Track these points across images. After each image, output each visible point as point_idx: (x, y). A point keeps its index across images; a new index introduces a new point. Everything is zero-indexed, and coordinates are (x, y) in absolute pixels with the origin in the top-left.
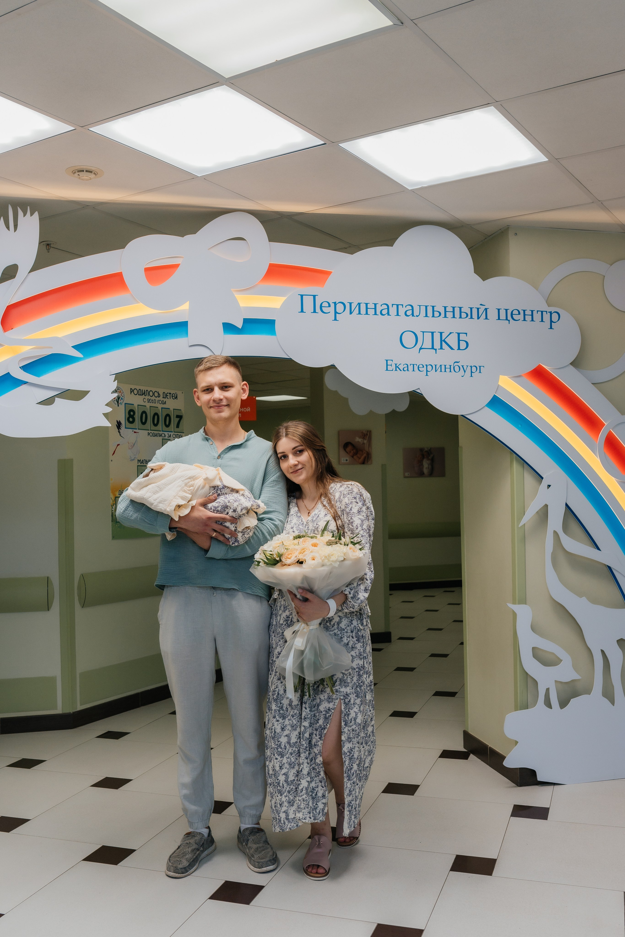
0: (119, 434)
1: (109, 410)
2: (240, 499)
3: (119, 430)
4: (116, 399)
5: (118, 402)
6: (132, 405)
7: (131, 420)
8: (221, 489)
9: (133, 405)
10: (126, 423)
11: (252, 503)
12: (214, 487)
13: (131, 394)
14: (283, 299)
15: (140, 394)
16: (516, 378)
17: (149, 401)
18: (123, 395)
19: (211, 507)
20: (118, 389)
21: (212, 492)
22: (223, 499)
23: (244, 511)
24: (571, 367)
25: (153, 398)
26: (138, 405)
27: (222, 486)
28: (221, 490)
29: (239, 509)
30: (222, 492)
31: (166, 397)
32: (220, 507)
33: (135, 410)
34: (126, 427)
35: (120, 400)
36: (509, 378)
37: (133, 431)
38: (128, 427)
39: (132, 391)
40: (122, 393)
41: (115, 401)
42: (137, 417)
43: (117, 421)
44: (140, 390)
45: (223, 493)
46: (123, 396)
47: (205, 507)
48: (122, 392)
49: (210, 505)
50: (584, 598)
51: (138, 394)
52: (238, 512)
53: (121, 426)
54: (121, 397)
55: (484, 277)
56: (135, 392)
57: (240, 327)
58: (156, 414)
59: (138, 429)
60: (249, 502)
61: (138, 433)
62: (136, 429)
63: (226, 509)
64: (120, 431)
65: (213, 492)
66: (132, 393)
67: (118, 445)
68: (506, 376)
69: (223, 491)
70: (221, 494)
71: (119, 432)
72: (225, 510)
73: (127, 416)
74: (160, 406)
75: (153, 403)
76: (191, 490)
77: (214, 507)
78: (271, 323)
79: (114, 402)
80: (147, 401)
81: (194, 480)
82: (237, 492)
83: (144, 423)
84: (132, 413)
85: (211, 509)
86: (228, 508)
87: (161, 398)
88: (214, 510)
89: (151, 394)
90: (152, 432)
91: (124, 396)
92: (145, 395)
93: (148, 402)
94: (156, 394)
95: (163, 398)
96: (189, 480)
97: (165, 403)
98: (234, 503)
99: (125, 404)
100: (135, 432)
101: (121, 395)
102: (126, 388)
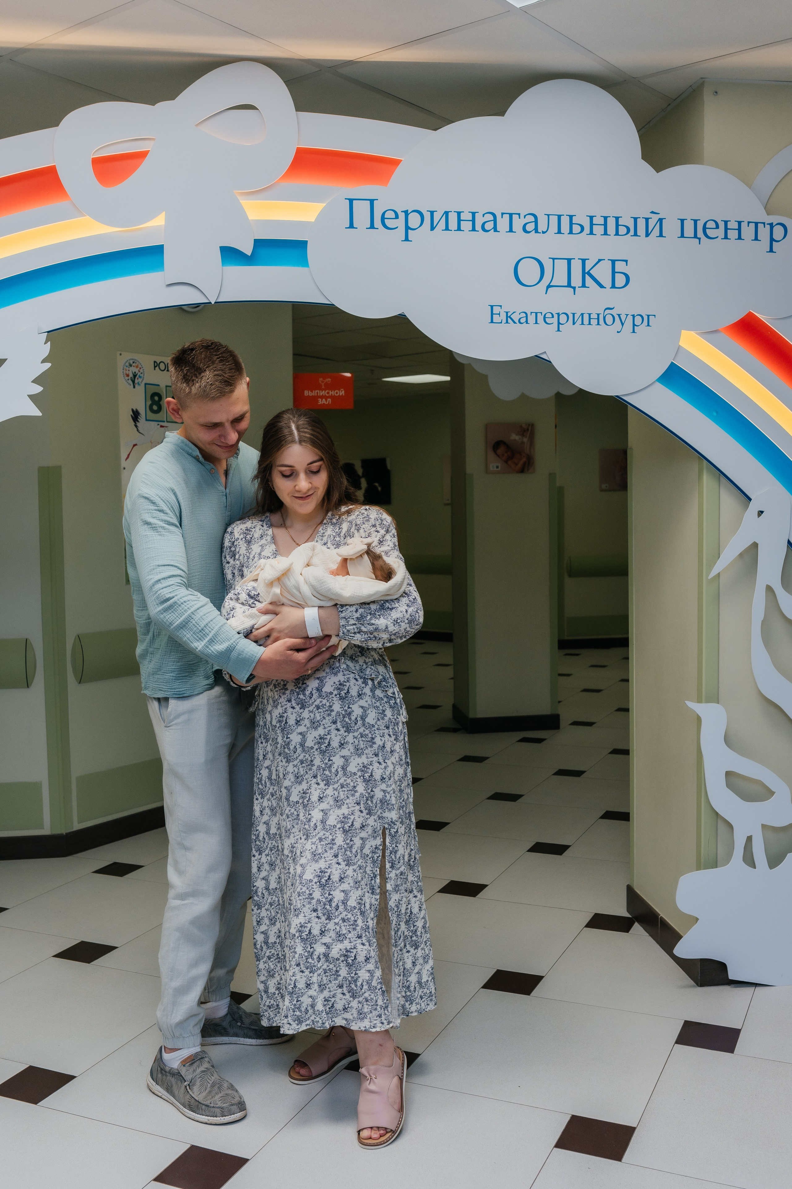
0: (136, 429)
1: (38, 389)
3: (136, 423)
4: (131, 378)
5: (134, 382)
6: (157, 387)
7: (155, 408)
9: (158, 385)
10: (147, 411)
13: (155, 369)
14: (321, 206)
16: (709, 334)
18: (141, 371)
20: (134, 362)
33: (161, 394)
34: (147, 419)
35: (138, 379)
36: (697, 333)
37: (158, 425)
38: (149, 419)
39: (156, 365)
40: (140, 368)
41: (128, 380)
43: (133, 410)
46: (142, 373)
48: (140, 366)
53: (139, 417)
54: (139, 374)
55: (659, 166)
56: (162, 366)
57: (249, 253)
59: (167, 422)
61: (166, 427)
62: (164, 422)
64: (138, 424)
66: (157, 368)
67: (135, 445)
68: (692, 332)
71: (136, 426)
73: (149, 402)
78: (303, 245)
79: (128, 381)
84: (156, 398)
91: (144, 372)
99: (146, 384)
100: (162, 426)
101: (139, 371)
102: (146, 361)
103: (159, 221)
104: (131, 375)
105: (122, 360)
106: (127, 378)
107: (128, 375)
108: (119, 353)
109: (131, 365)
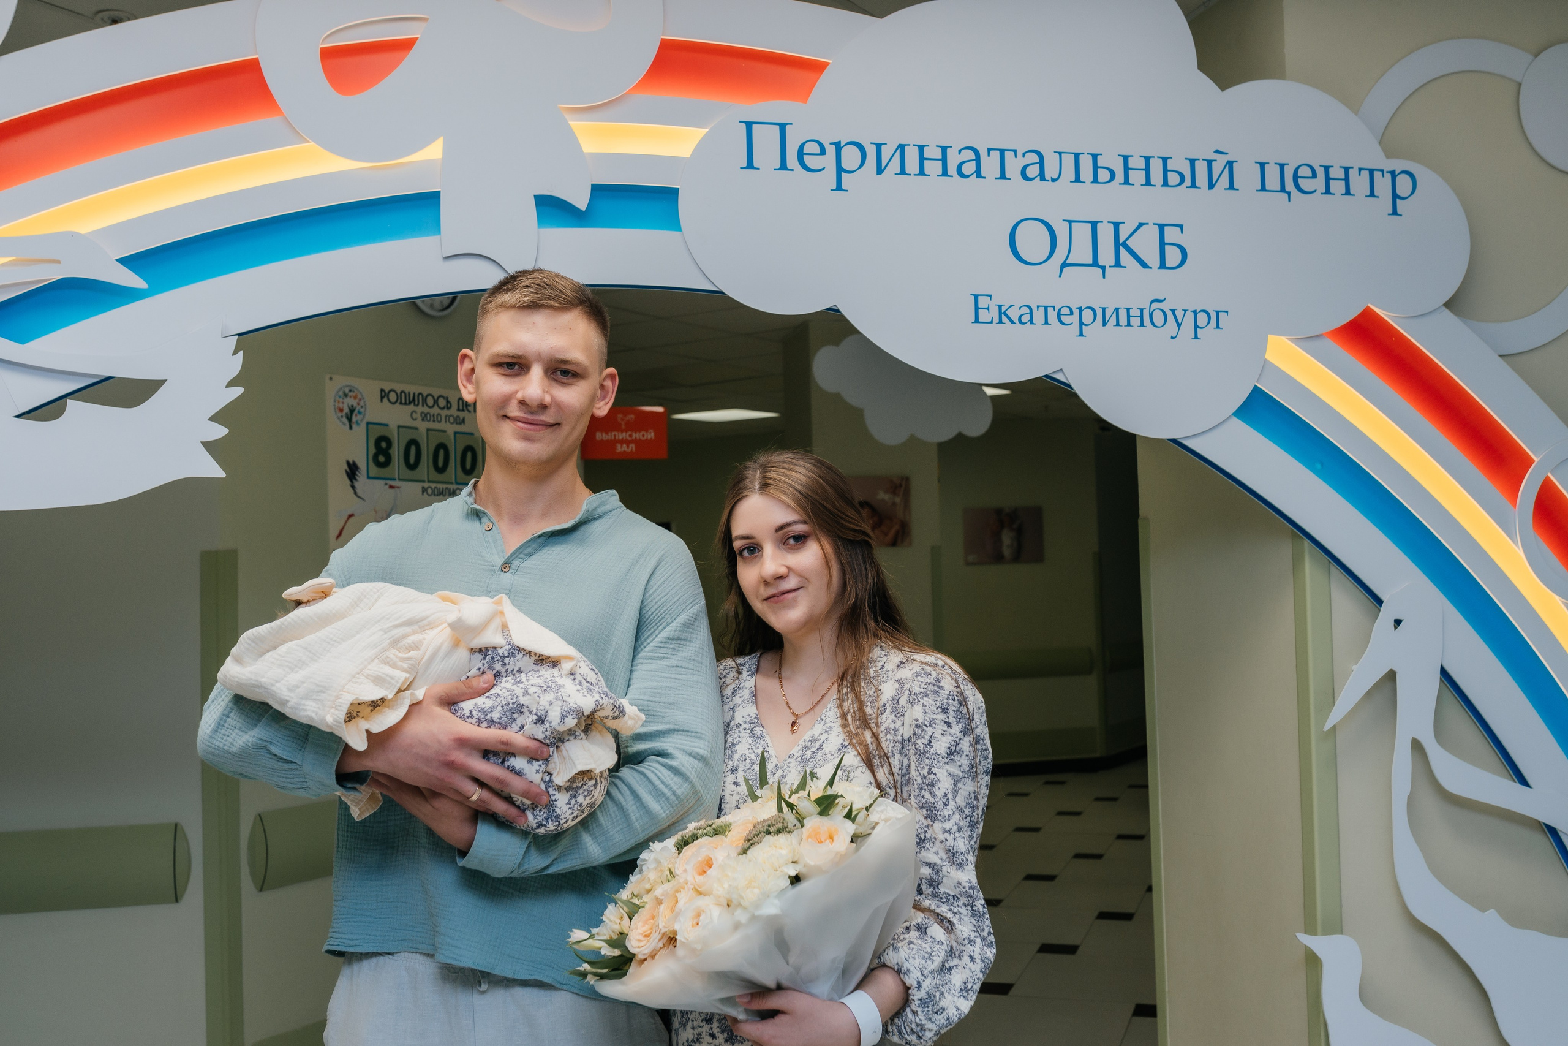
0: (353, 491)
1: (219, 432)
2: (560, 685)
3: (352, 482)
4: (346, 414)
5: (350, 420)
6: (384, 427)
7: (382, 459)
8: (504, 657)
9: (387, 425)
10: (370, 464)
11: (597, 697)
12: (483, 651)
13: (382, 401)
14: (703, 131)
15: (403, 401)
16: (1306, 341)
17: (424, 416)
18: (362, 403)
19: (471, 711)
20: (350, 391)
21: (477, 668)
22: (509, 686)
23: (571, 722)
24: (1447, 313)
25: (435, 411)
26: (399, 427)
27: (507, 648)
28: (503, 661)
29: (554, 716)
30: (507, 667)
31: (465, 409)
32: (499, 708)
33: (390, 437)
34: (371, 475)
35: (356, 415)
36: (1291, 341)
37: (386, 484)
38: (373, 476)
39: (384, 395)
40: (360, 400)
41: (342, 417)
42: (396, 452)
44: (403, 395)
45: (509, 670)
46: (362, 407)
47: (453, 711)
48: (359, 396)
49: (467, 706)
50: (1492, 912)
51: (399, 401)
52: (550, 723)
53: (357, 473)
54: (358, 408)
55: (1224, 83)
56: (393, 396)
57: (583, 207)
58: (442, 446)
59: (400, 480)
60: (588, 696)
61: (398, 487)
62: (394, 479)
63: (515, 716)
64: (356, 484)
65: (480, 665)
66: (385, 400)
67: (350, 516)
68: (1283, 338)
69: (511, 663)
70: (504, 674)
71: (353, 487)
72: (514, 720)
73: (373, 450)
74: (451, 429)
75: (434, 421)
76: (409, 658)
77: (481, 710)
78: (670, 195)
79: (341, 419)
80: (420, 418)
81: (423, 630)
82: (555, 663)
83: (412, 467)
84: (384, 445)
85: (471, 716)
86: (522, 713)
87: (453, 411)
88: (479, 719)
89: (430, 401)
90: (433, 485)
91: (365, 405)
92: (416, 403)
93: (423, 420)
94: (442, 403)
95: (458, 410)
96: (407, 630)
97: (463, 421)
98: (540, 695)
99: (368, 424)
100: (391, 487)
101: (358, 404)
102: (369, 389)
103: (434, 151)
104: (346, 410)
105: (332, 388)
106: (340, 414)
107: (341, 410)
108: (327, 377)
109: (346, 395)
